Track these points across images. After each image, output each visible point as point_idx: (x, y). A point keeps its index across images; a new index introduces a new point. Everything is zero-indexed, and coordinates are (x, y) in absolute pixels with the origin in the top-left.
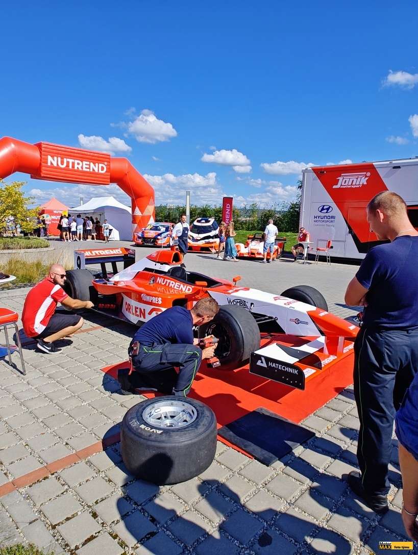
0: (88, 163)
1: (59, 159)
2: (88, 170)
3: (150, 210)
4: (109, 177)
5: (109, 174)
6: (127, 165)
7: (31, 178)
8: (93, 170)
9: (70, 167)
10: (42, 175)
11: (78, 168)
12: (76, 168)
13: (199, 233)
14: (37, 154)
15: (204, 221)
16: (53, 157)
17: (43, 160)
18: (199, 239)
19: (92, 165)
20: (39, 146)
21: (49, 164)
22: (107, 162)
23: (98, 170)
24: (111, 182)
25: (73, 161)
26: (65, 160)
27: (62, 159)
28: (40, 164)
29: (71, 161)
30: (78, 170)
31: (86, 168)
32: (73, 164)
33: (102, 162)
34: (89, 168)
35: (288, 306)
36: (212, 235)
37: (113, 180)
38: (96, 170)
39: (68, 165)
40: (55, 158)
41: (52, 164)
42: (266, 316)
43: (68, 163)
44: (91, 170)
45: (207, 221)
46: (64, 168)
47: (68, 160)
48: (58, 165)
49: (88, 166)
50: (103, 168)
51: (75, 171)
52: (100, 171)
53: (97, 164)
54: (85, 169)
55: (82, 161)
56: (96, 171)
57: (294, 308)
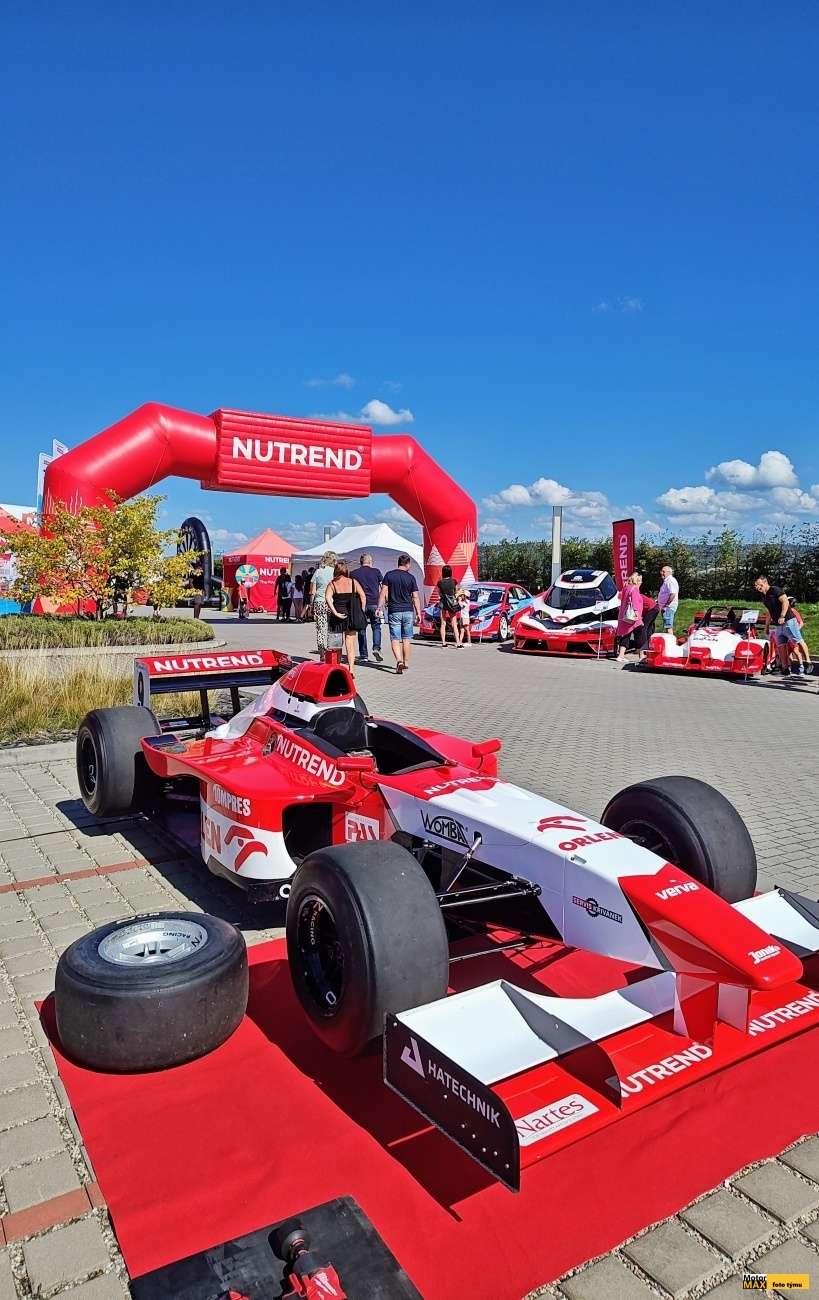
0: (321, 449)
1: (258, 443)
2: (320, 465)
3: (465, 551)
4: (368, 479)
5: (368, 471)
6: (410, 452)
7: (202, 488)
8: (333, 463)
9: (282, 460)
10: (221, 480)
11: (298, 461)
12: (293, 462)
13: (564, 608)
14: (211, 436)
15: (579, 578)
16: (244, 440)
17: (223, 446)
18: (564, 621)
19: (329, 453)
20: (216, 420)
21: (235, 455)
22: (364, 445)
23: (344, 465)
24: (373, 490)
25: (287, 446)
26: (270, 445)
27: (264, 442)
28: (217, 456)
29: (282, 446)
30: (298, 467)
31: (316, 460)
32: (288, 452)
33: (353, 445)
34: (323, 461)
35: (569, 855)
36: (596, 613)
37: (377, 486)
38: (339, 463)
39: (276, 457)
40: (249, 442)
41: (241, 454)
42: (509, 877)
43: (276, 451)
44: (328, 465)
45: (589, 578)
46: (269, 462)
47: (277, 444)
48: (254, 456)
49: (320, 457)
50: (353, 460)
51: (292, 468)
52: (348, 467)
53: (340, 452)
54: (312, 463)
55: (307, 446)
56: (339, 465)
57: (585, 862)
